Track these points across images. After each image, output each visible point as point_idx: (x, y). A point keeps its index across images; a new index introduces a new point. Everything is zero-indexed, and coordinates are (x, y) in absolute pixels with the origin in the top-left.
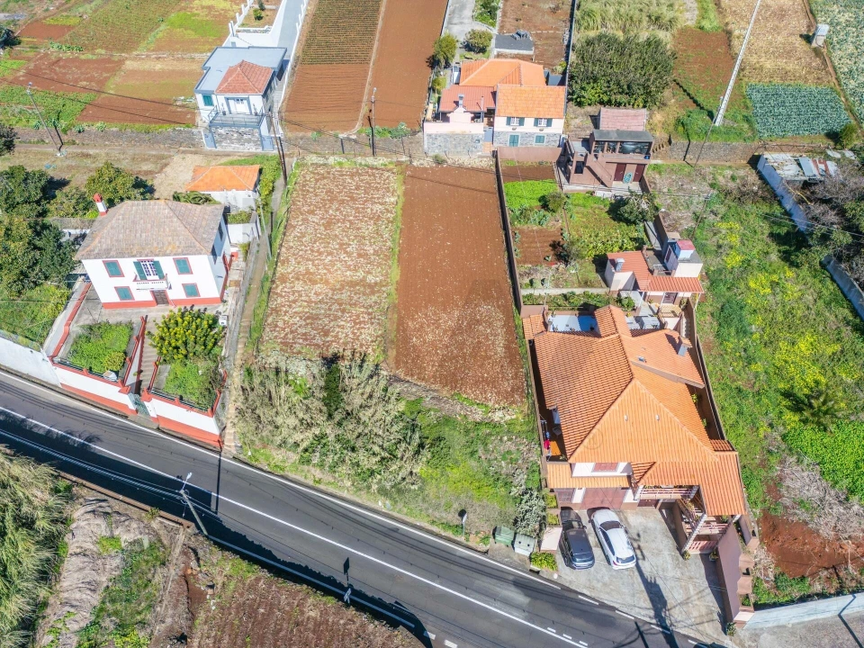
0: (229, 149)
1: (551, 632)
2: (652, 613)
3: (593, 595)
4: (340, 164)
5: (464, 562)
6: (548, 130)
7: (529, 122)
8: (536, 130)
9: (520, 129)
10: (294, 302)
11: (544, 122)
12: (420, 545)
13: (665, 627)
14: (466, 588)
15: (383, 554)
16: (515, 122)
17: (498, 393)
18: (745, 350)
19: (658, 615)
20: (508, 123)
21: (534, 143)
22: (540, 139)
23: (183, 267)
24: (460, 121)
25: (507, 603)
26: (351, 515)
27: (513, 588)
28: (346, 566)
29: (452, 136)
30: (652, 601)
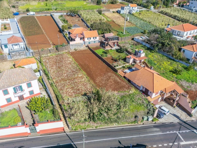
0: (16, 58)
1: (168, 132)
2: (178, 120)
3: (168, 122)
4: (52, 55)
5: (142, 128)
6: (96, 40)
7: (92, 38)
8: (93, 40)
9: (90, 40)
10: (64, 86)
11: (95, 38)
12: (131, 129)
13: (182, 121)
14: (147, 133)
15: (125, 135)
16: (89, 39)
17: (126, 88)
18: (158, 67)
19: (180, 120)
20: (88, 39)
21: (93, 43)
22: (95, 42)
23: (29, 85)
24: (78, 40)
25: (156, 131)
26: (111, 131)
27: (155, 128)
28: (120, 142)
29: (77, 44)
30: (177, 118)
